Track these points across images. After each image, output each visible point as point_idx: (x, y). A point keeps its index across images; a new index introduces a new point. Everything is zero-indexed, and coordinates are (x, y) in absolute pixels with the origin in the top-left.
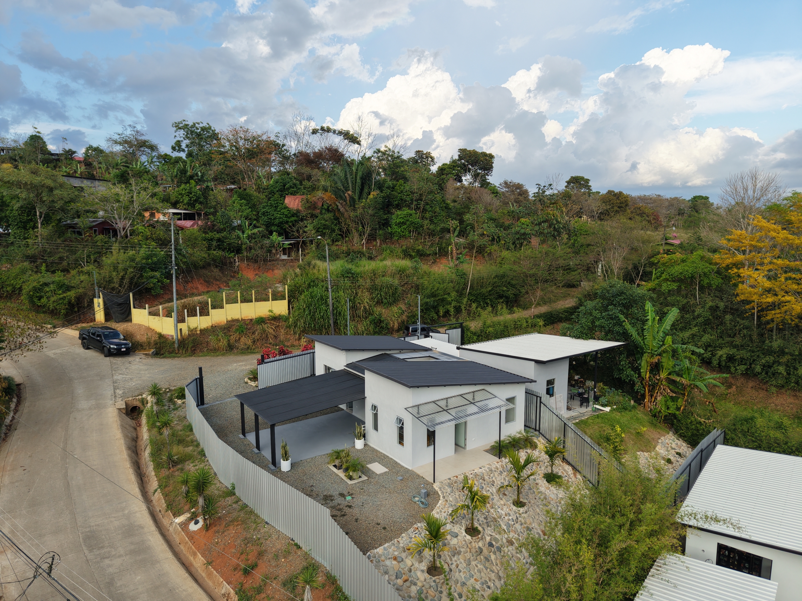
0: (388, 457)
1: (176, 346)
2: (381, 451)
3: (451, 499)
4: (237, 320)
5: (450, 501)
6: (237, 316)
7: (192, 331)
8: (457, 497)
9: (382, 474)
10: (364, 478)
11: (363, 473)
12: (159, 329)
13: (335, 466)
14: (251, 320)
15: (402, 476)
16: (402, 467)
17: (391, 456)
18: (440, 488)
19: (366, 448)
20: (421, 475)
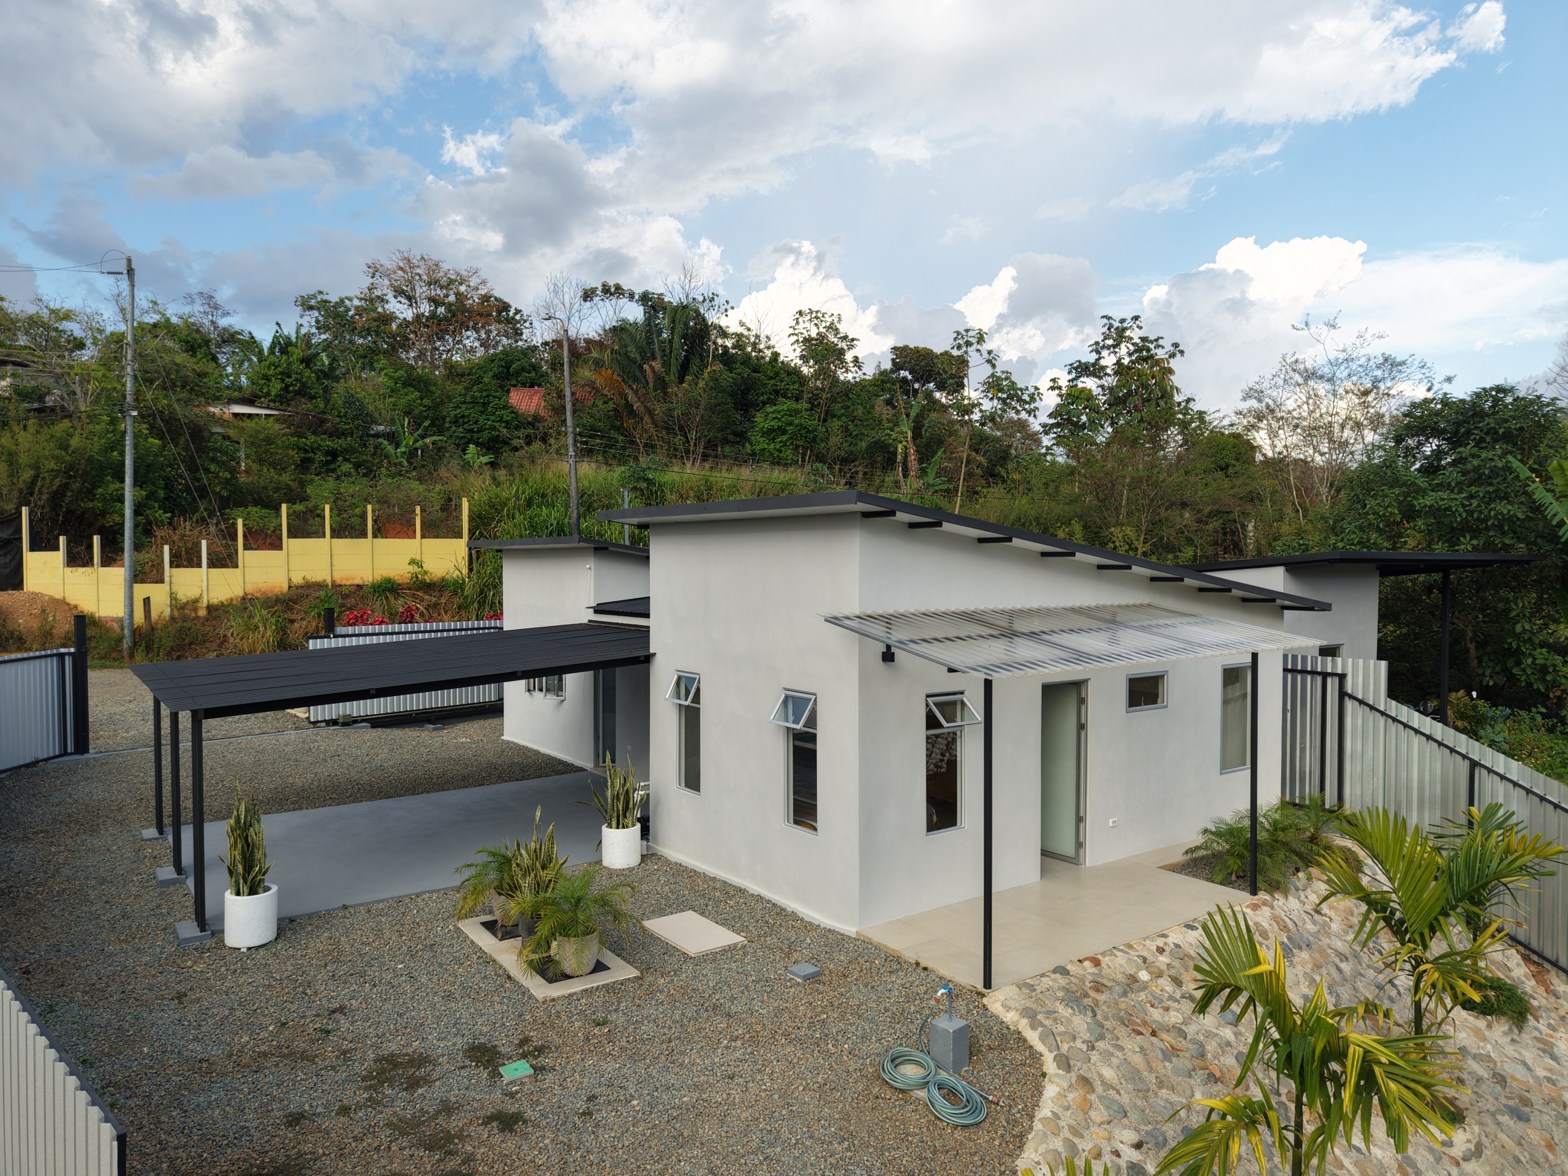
0: (741, 891)
1: (126, 643)
2: (711, 870)
3: (1108, 1073)
4: (320, 586)
5: (1106, 1085)
6: (319, 573)
7: (183, 609)
8: (1137, 1060)
9: (712, 957)
10: (622, 971)
11: (619, 951)
12: (88, 605)
13: (490, 926)
14: (359, 587)
15: (813, 959)
16: (810, 927)
17: (754, 888)
18: (1030, 1014)
19: (652, 866)
20: (910, 956)
